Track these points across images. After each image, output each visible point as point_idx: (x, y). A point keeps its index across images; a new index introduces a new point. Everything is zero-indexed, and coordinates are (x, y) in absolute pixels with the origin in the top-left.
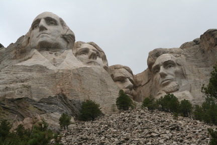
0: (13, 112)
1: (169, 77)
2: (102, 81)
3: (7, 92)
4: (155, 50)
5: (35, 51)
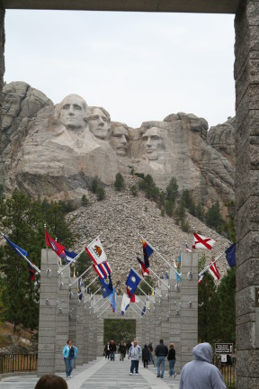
0: (54, 185)
1: (153, 147)
2: (107, 157)
3: (50, 170)
4: (147, 123)
5: (64, 128)
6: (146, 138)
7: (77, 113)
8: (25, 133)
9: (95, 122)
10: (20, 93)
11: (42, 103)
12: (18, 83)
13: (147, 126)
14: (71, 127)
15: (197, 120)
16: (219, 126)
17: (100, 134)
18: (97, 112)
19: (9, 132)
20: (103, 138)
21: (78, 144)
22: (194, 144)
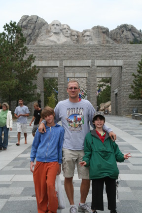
5: (52, 33)
6: (85, 36)
7: (57, 27)
8: (38, 36)
9: (64, 31)
10: (35, 20)
11: (44, 24)
12: (34, 16)
13: (85, 31)
14: (55, 33)
15: (105, 28)
16: (114, 30)
17: (67, 35)
18: (65, 27)
19: (31, 36)
20: (68, 37)
21: (58, 39)
22: (104, 38)
